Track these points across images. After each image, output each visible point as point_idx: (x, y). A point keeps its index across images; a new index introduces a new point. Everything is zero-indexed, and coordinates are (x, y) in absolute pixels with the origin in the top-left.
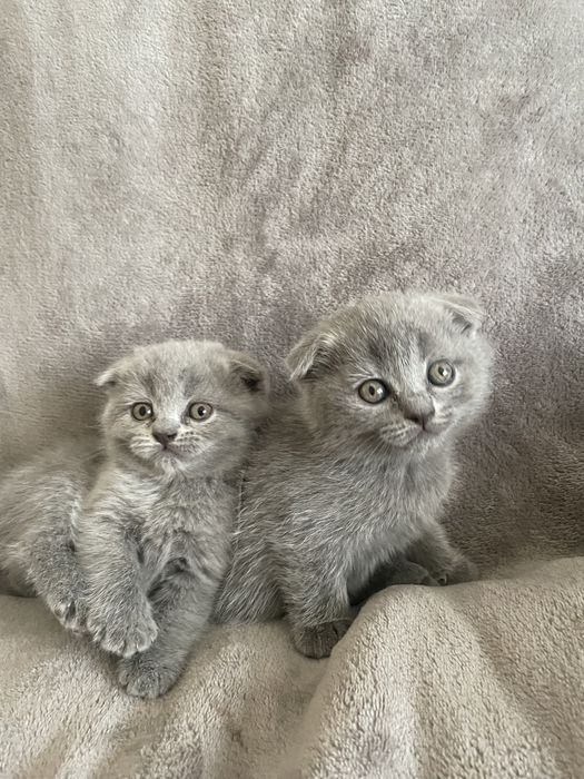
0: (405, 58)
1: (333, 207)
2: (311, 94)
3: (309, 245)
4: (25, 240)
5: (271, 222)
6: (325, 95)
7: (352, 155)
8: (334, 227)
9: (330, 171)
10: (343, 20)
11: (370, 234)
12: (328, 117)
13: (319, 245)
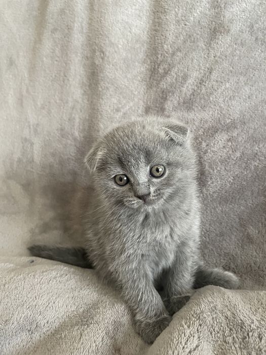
0: (246, 36)
1: (200, 99)
2: (198, 46)
3: (186, 115)
4: (58, 96)
5: (169, 102)
6: (204, 47)
7: (214, 76)
8: (200, 108)
9: (202, 82)
10: (218, 15)
11: (218, 113)
12: (204, 58)
13: (191, 115)
